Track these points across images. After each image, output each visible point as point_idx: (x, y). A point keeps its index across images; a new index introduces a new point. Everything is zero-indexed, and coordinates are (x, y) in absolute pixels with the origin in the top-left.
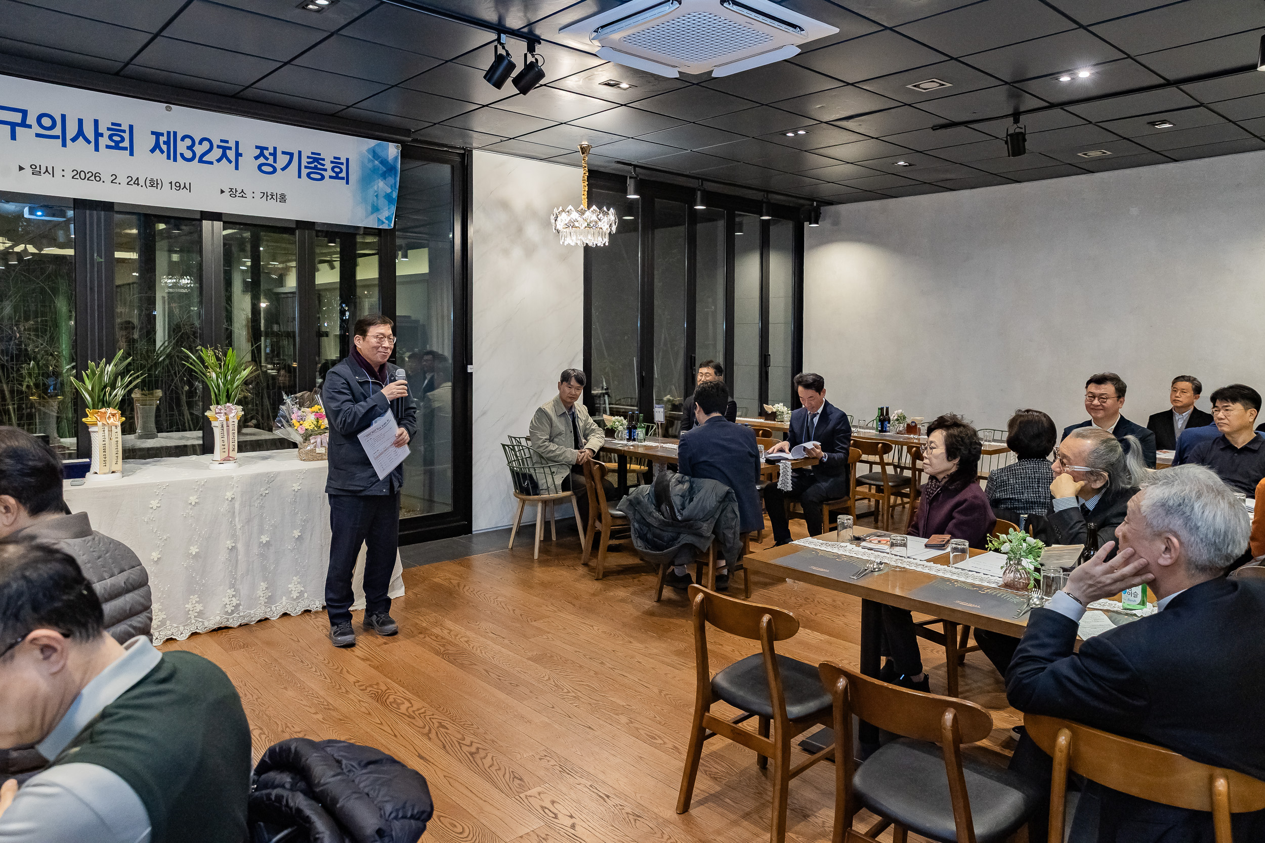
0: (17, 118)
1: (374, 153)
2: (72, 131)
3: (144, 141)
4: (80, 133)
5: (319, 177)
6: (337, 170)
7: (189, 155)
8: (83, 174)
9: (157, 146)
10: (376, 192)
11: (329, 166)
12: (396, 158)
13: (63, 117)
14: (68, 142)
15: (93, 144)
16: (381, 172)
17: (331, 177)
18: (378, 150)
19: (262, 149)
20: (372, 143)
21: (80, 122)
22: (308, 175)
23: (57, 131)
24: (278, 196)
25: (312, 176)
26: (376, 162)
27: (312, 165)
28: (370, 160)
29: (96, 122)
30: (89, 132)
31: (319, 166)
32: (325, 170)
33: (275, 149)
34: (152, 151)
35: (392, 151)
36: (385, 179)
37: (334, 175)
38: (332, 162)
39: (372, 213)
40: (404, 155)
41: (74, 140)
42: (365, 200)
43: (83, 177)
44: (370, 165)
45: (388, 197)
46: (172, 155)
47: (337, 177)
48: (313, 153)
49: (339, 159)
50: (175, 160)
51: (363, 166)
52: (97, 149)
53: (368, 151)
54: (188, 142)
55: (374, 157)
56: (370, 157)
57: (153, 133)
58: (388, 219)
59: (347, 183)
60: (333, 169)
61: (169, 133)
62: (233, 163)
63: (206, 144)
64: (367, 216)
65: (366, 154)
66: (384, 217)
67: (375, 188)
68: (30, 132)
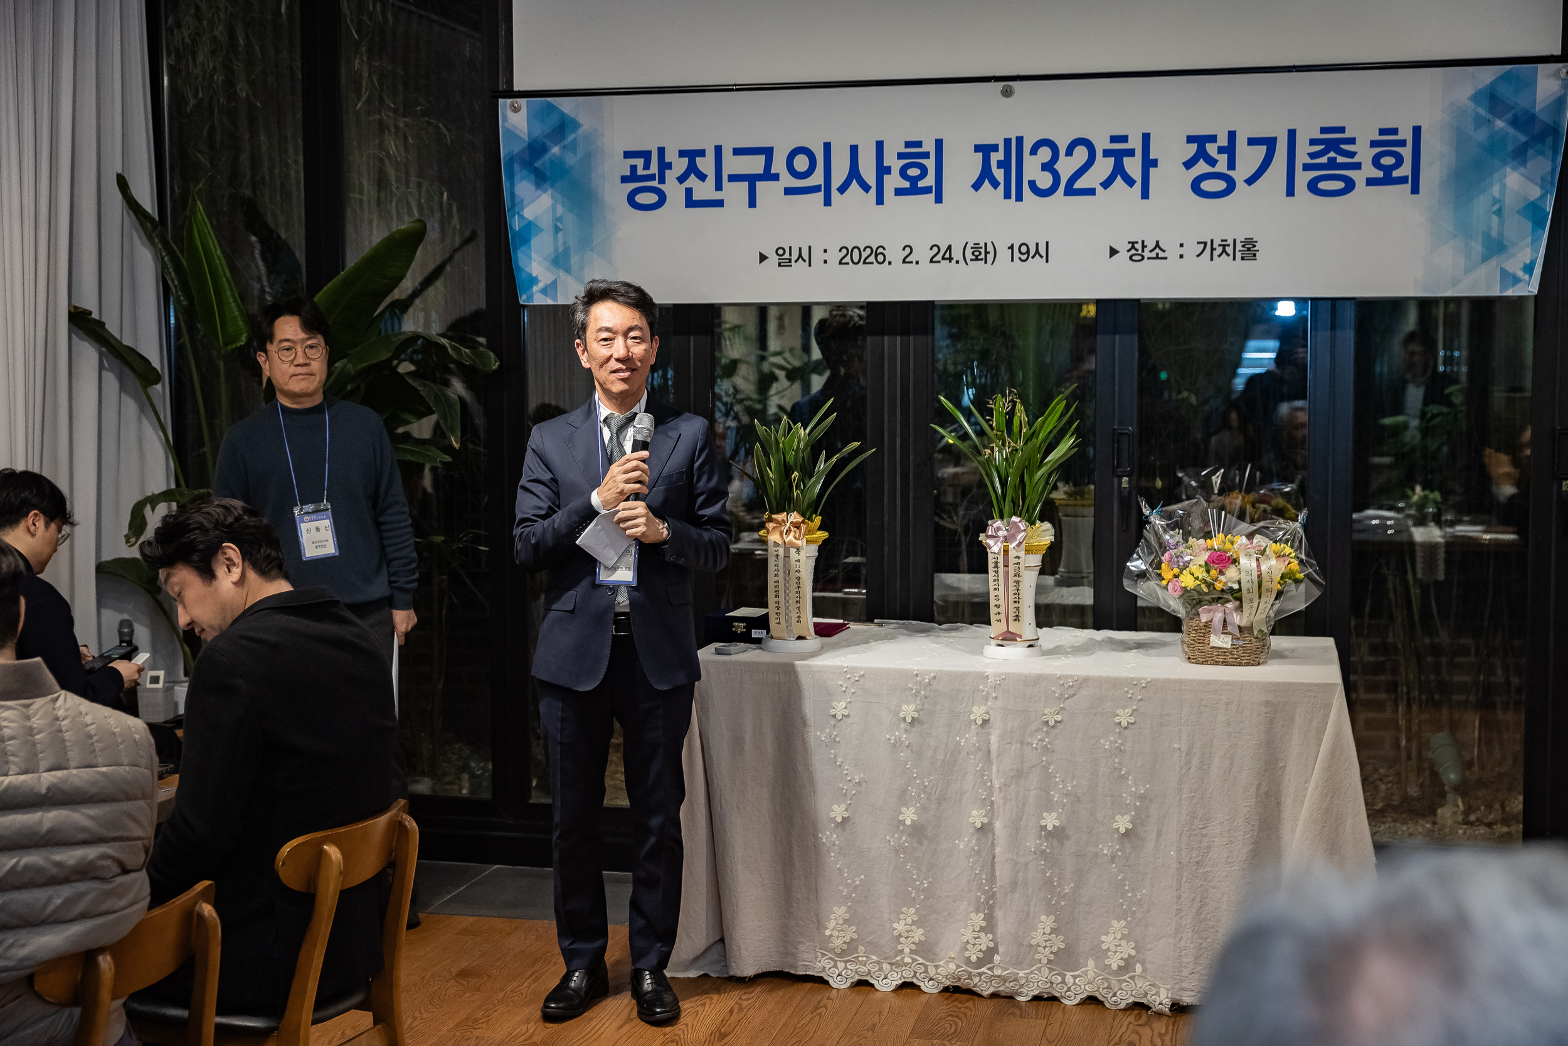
0: (755, 164)
1: (1493, 100)
2: (840, 171)
3: (962, 167)
4: (854, 173)
5: (1339, 185)
6: (1388, 161)
7: (1045, 181)
8: (856, 251)
9: (986, 174)
10: (1495, 201)
11: (1364, 154)
12: (1560, 101)
13: (827, 147)
14: (835, 193)
15: (873, 191)
16: (1510, 148)
17: (1371, 182)
18: (1505, 91)
19: (1200, 141)
20: (1488, 75)
21: (854, 150)
22: (1313, 187)
23: (817, 178)
24: (1239, 247)
25: (1323, 185)
26: (1500, 124)
27: (1324, 160)
28: (1479, 122)
29: (880, 145)
30: (868, 172)
31: (1341, 159)
32: (1357, 166)
33: (1232, 135)
34: (977, 186)
35: (1548, 85)
36: (1524, 163)
37: (1380, 174)
38: (1374, 144)
39: (1485, 259)
42: (1462, 228)
43: (856, 258)
44: (1481, 135)
45: (1532, 210)
46: (1014, 190)
47: (1388, 179)
48: (1324, 130)
49: (1395, 131)
50: (1019, 198)
51: (1460, 140)
52: (880, 201)
53: (1476, 98)
54: (1045, 154)
55: (1492, 110)
56: (1482, 111)
57: (978, 148)
58: (1529, 269)
59: (1415, 190)
60: (1376, 162)
61: (1008, 142)
62: (1138, 186)
63: (1081, 153)
64: (1468, 271)
65: (1471, 104)
66: (1515, 266)
67: (1496, 190)
68: (777, 187)
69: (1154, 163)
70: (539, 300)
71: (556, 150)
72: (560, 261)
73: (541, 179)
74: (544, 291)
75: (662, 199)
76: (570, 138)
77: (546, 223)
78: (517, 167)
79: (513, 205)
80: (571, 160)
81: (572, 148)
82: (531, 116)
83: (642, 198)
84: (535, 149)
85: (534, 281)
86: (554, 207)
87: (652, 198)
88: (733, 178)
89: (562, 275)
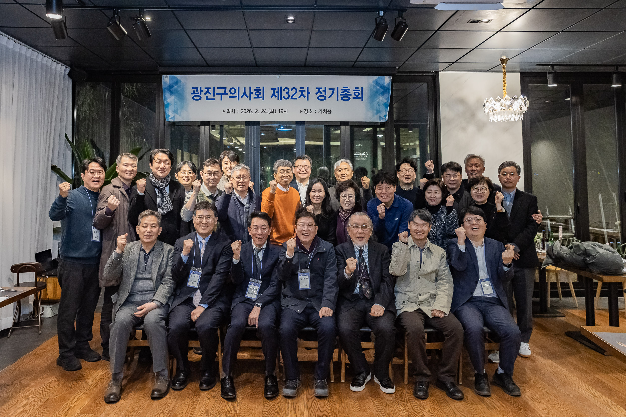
0: (222, 91)
1: (377, 83)
2: (241, 93)
3: (268, 93)
4: (245, 93)
5: (347, 99)
6: (357, 94)
7: (286, 96)
8: (245, 110)
9: (274, 94)
10: (378, 103)
11: (352, 92)
12: (389, 83)
13: (239, 88)
14: (240, 98)
15: (249, 97)
16: (381, 92)
17: (353, 98)
18: (379, 81)
19: (319, 89)
20: (376, 77)
21: (245, 88)
22: (342, 99)
23: (236, 94)
24: (327, 111)
25: (344, 98)
26: (378, 87)
27: (344, 93)
28: (374, 87)
29: (250, 88)
30: (248, 93)
31: (347, 93)
32: (351, 95)
33: (325, 88)
34: (272, 97)
35: (387, 80)
36: (383, 95)
37: (355, 97)
38: (354, 90)
39: (376, 114)
40: (393, 81)
41: (242, 97)
42: (372, 108)
43: (245, 112)
44: (375, 89)
45: (386, 105)
46: (279, 97)
47: (357, 98)
48: (344, 87)
49: (358, 88)
50: (281, 100)
51: (371, 90)
52: (250, 99)
53: (373, 82)
54: (286, 90)
56: (375, 85)
57: (272, 89)
58: (385, 116)
59: (362, 100)
60: (354, 94)
61: (278, 88)
62: (306, 98)
63: (294, 91)
64: (374, 116)
65: (372, 83)
66: (382, 116)
67: (378, 100)
68: (227, 96)
69: (309, 93)
70: (170, 120)
71: (176, 87)
72: (176, 112)
73: (172, 93)
74: (171, 118)
75: (201, 98)
76: (179, 84)
77: (173, 103)
78: (166, 90)
79: (165, 99)
80: (179, 89)
81: (180, 86)
82: (170, 79)
83: (195, 98)
84: (171, 87)
85: (169, 116)
86: (175, 100)
87: (198, 98)
88: (217, 94)
89: (176, 115)
